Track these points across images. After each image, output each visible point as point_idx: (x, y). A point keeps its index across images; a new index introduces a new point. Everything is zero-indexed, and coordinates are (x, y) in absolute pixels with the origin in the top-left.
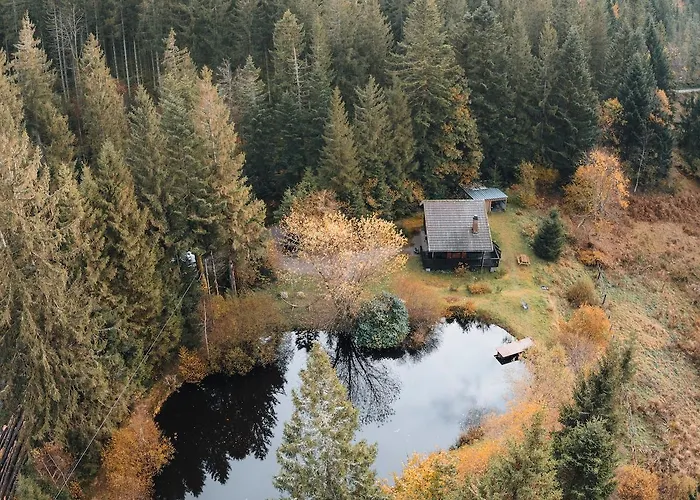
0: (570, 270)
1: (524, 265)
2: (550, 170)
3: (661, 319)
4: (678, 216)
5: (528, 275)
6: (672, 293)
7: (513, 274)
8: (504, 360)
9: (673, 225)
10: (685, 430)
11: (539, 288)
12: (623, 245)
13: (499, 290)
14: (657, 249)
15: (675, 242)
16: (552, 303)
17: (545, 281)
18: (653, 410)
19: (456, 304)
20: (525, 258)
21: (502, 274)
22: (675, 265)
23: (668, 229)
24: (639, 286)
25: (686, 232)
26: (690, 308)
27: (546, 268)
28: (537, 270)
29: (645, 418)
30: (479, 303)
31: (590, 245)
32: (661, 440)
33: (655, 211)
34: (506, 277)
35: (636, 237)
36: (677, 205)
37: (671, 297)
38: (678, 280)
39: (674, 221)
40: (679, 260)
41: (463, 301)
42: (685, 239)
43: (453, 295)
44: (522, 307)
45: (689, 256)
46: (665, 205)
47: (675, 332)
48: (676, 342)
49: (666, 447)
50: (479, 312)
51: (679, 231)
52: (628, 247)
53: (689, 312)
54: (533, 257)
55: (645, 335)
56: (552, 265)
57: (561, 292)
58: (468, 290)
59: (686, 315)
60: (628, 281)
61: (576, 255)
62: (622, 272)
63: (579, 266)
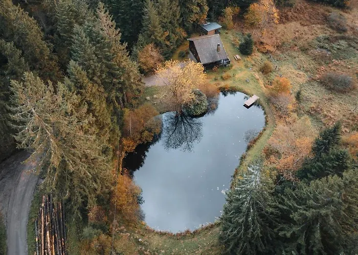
0: (257, 57)
1: (239, 60)
2: (236, 8)
3: (301, 69)
4: (296, 17)
5: (242, 65)
6: (303, 57)
7: (236, 66)
8: (248, 107)
9: (295, 22)
10: (330, 115)
11: (248, 70)
12: (274, 38)
13: (234, 75)
14: (290, 36)
15: (298, 32)
16: (257, 76)
17: (249, 65)
18: (313, 110)
19: (220, 86)
20: (238, 57)
21: (232, 66)
22: (300, 43)
23: (293, 25)
24: (288, 57)
25: (302, 25)
26: (313, 62)
27: (248, 59)
28: (244, 61)
29: (311, 115)
30: (229, 83)
31: (262, 43)
32: (321, 122)
33: (285, 17)
34: (233, 68)
35: (279, 33)
36: (295, 12)
37: (302, 59)
38: (304, 50)
39: (295, 21)
40: (302, 40)
41: (222, 84)
42: (302, 29)
43: (217, 82)
44: (246, 81)
45: (306, 37)
46: (290, 14)
47: (309, 73)
48: (311, 78)
49: (324, 124)
50: (231, 87)
51: (299, 26)
52: (277, 39)
53: (313, 64)
54: (241, 55)
55: (297, 78)
56: (249, 57)
57: (258, 69)
58: (222, 78)
59: (312, 66)
60: (282, 56)
61: (258, 50)
62: (278, 52)
63: (260, 54)
